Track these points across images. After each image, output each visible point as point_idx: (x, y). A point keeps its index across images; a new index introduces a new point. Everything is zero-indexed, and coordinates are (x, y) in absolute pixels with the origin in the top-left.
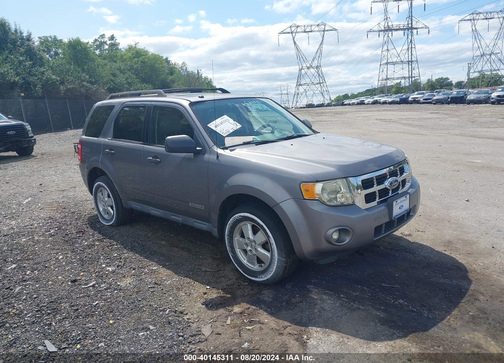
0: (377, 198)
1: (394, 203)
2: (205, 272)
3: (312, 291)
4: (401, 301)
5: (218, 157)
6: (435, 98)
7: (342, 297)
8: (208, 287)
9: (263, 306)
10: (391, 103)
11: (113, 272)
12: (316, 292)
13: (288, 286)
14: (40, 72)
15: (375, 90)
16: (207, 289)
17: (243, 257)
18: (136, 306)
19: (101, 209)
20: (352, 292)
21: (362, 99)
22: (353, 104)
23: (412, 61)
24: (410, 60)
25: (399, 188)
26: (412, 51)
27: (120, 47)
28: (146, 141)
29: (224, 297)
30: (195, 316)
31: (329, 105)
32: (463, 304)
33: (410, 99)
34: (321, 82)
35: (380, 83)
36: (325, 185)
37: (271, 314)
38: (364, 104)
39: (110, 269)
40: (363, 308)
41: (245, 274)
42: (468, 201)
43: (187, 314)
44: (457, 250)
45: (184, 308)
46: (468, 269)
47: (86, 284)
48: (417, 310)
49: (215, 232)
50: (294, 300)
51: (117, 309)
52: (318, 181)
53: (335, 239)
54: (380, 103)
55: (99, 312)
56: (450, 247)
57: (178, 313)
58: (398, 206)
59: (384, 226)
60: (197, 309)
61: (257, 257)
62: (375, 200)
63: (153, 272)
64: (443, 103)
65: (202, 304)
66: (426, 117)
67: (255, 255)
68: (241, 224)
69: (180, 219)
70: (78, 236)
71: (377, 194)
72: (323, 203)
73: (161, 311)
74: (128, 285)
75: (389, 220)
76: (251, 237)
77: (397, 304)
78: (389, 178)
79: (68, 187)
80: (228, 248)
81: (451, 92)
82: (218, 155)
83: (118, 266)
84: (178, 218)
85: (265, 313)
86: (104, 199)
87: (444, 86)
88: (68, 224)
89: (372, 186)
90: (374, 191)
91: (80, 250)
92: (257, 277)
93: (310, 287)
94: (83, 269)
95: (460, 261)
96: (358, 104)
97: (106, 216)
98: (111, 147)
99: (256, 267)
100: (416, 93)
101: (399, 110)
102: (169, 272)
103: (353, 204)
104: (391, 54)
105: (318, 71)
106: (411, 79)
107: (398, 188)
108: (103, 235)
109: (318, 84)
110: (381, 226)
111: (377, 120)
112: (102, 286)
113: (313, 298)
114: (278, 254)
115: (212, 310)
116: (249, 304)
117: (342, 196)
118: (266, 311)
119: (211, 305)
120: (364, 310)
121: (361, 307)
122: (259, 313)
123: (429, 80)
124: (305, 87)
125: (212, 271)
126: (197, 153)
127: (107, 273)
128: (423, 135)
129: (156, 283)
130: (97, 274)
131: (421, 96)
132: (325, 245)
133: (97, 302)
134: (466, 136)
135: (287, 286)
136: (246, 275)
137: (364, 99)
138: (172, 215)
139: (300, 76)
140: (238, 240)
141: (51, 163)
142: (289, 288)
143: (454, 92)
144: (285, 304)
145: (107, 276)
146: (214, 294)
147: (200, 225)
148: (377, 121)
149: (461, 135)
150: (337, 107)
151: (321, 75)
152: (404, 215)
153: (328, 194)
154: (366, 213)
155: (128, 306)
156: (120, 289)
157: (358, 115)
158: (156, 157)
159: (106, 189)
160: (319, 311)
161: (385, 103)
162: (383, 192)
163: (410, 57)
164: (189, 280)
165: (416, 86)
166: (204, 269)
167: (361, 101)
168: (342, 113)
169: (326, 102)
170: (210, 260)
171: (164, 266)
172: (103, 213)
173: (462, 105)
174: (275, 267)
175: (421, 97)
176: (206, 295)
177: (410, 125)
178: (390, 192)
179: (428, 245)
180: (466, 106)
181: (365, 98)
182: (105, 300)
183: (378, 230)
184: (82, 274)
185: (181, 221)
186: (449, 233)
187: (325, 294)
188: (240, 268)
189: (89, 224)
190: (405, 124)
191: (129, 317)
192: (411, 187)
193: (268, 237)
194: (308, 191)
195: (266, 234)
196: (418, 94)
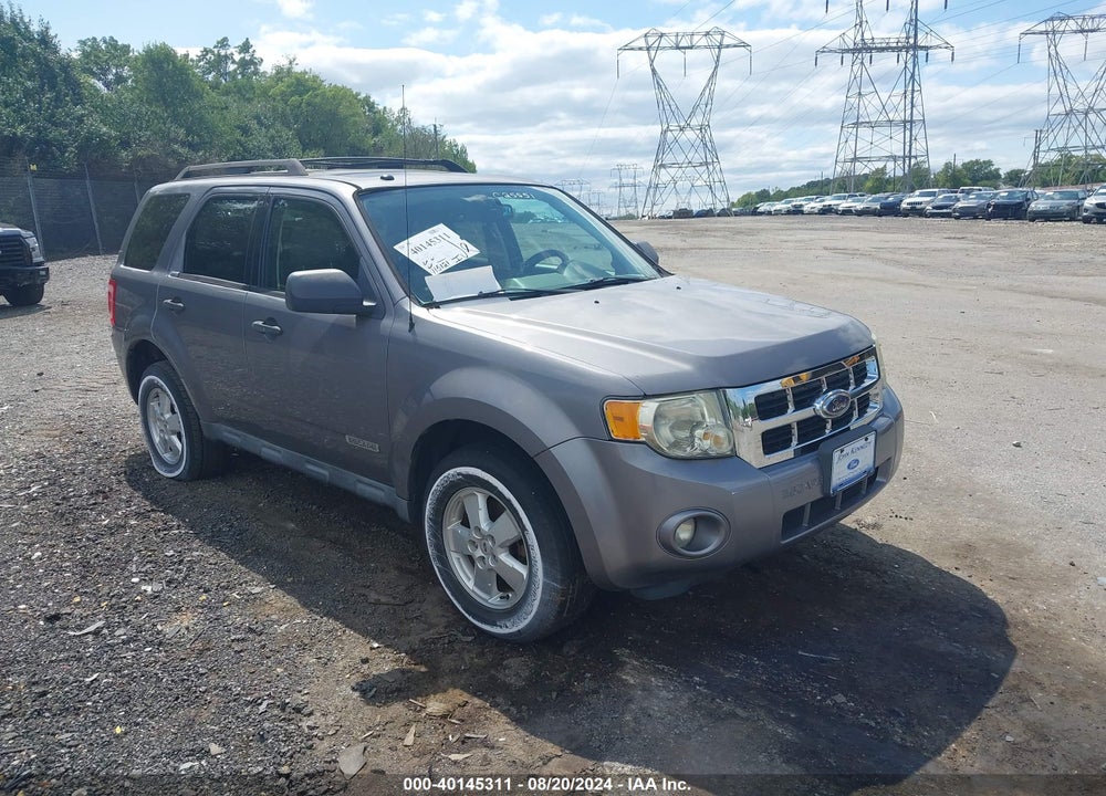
0: (795, 442)
1: (836, 454)
2: (375, 604)
3: (625, 663)
4: (840, 698)
5: (412, 325)
6: (959, 205)
7: (696, 684)
8: (376, 645)
9: (500, 700)
10: (860, 213)
11: (155, 596)
12: (634, 668)
13: (570, 649)
14: (74, 119)
15: (827, 182)
16: (372, 649)
17: (464, 572)
18: (189, 689)
19: (157, 439)
20: (721, 670)
21: (798, 201)
22: (778, 213)
23: (912, 122)
24: (908, 118)
25: (852, 415)
26: (913, 98)
27: (262, 69)
28: (253, 283)
29: (410, 671)
30: (331, 720)
31: (724, 213)
32: (993, 712)
33: (904, 205)
34: (709, 160)
35: (839, 169)
36: (666, 408)
37: (518, 721)
38: (802, 213)
39: (149, 589)
40: (745, 715)
41: (467, 615)
42: (1018, 445)
43: (311, 714)
44: (985, 566)
45: (306, 698)
46: (1008, 616)
47: (80, 628)
48: (877, 723)
49: (403, 508)
50: (578, 687)
51: (141, 696)
52: (646, 397)
53: (685, 540)
54: (836, 212)
55: (94, 702)
56: (969, 560)
57: (288, 710)
58: (847, 461)
59: (808, 510)
60: (338, 702)
61: (498, 577)
62: (788, 446)
63: (251, 599)
64: (976, 218)
65: (353, 689)
66: (935, 245)
67: (491, 570)
68: (462, 493)
69: (326, 473)
70: (92, 501)
71: (795, 431)
72: (657, 451)
73: (248, 703)
74: (183, 631)
75: (819, 496)
76: (484, 525)
77: (828, 706)
78: (827, 392)
79: (102, 381)
80: (430, 550)
81: (995, 191)
82: (412, 322)
83: (169, 582)
84: (321, 470)
85: (504, 719)
86: (162, 415)
87: (982, 179)
88: (76, 472)
89: (782, 411)
90: (788, 422)
91: (88, 539)
92: (494, 624)
93: (622, 653)
94: (84, 586)
95: (990, 597)
96: (789, 212)
97: (167, 456)
98: (178, 294)
99: (494, 600)
100: (917, 192)
101: (877, 229)
102: (290, 601)
103: (734, 455)
104: (867, 103)
105: (703, 137)
106: (907, 161)
107: (847, 417)
108: (154, 501)
109: (701, 164)
110: (802, 508)
111: (826, 248)
112: (117, 633)
113: (625, 684)
114: (546, 574)
115: (374, 705)
116: (468, 692)
117: (705, 434)
118: (506, 712)
119: (375, 692)
120: (747, 719)
121: (739, 711)
122: (487, 719)
123: (947, 166)
124: (672, 171)
125: (393, 601)
126: (365, 315)
127: (139, 598)
128: (925, 286)
129: (251, 630)
130: (114, 600)
131: (928, 199)
132: (658, 555)
133: (95, 676)
134: (1024, 292)
135: (565, 649)
136: (470, 618)
137: (803, 203)
138: (309, 462)
139: (662, 146)
140: (455, 532)
141: (78, 324)
142: (572, 653)
143: (1003, 193)
144: (554, 695)
145: (136, 607)
146: (386, 663)
147: (368, 489)
148: (826, 253)
149: (1012, 289)
150: (743, 218)
151: (709, 144)
152: (860, 483)
153: (672, 429)
154: (765, 478)
155: (170, 690)
156: (160, 644)
157: (785, 238)
158: (271, 321)
159: (166, 392)
160: (635, 719)
161: (847, 212)
162: (811, 427)
163: (908, 112)
164: (332, 624)
165: (918, 178)
166: (373, 596)
167: (795, 206)
168: (751, 232)
169: (719, 207)
170: (394, 573)
171: (280, 585)
172: (160, 450)
173: (1017, 222)
174: (536, 603)
175: (928, 203)
176: (366, 666)
177: (898, 263)
178: (829, 426)
179: (918, 552)
180: (1027, 225)
181: (805, 200)
182: (115, 672)
183: (792, 519)
184: (77, 599)
185: (328, 479)
186: (968, 526)
187: (657, 672)
188: (456, 599)
189: (125, 473)
190: (887, 262)
191: (165, 719)
192: (881, 414)
193: (523, 529)
194: (621, 419)
195: (520, 522)
196: (922, 195)
